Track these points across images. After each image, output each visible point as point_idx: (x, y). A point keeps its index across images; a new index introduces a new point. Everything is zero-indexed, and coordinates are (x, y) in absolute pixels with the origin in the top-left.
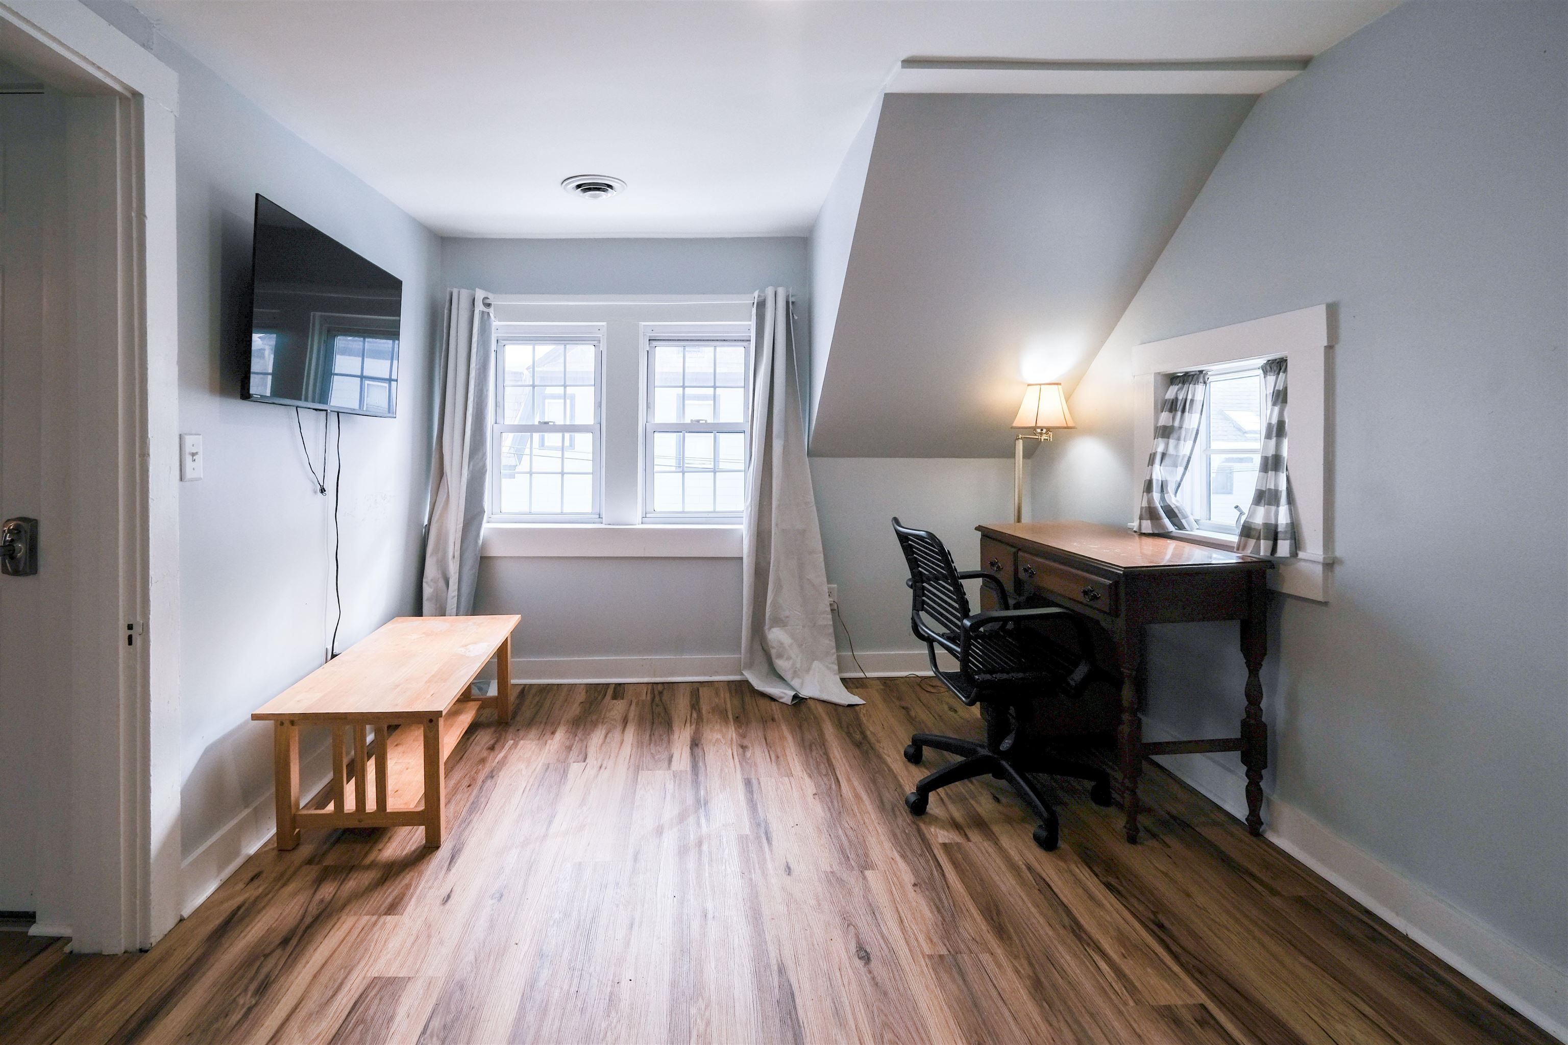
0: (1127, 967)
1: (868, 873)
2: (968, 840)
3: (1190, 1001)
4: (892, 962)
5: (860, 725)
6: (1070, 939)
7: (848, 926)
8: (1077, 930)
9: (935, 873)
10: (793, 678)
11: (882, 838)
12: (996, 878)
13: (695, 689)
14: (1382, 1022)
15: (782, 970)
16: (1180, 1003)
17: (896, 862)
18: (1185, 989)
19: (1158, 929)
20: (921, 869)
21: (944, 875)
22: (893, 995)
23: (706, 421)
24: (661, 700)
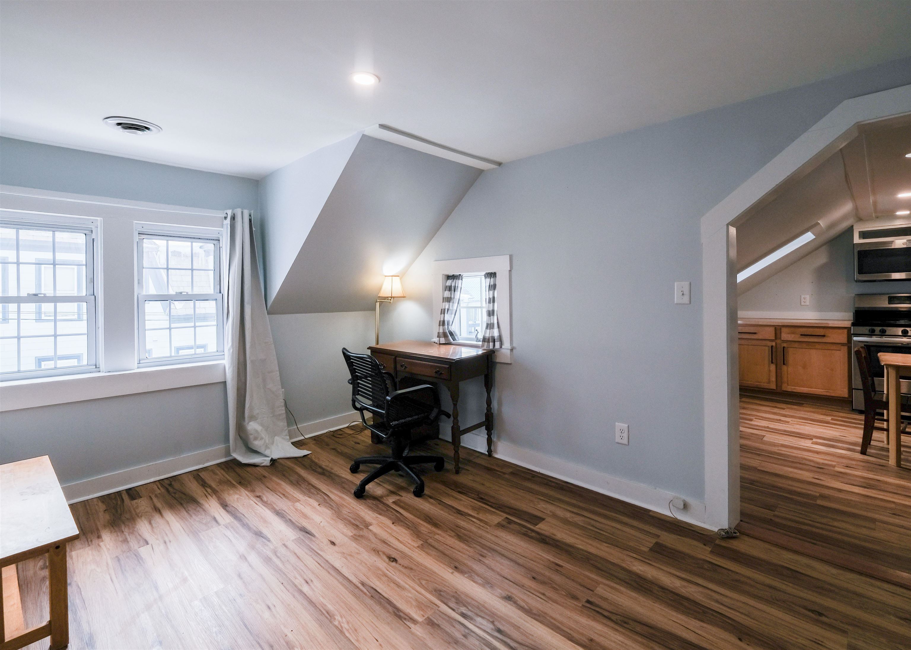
0: (481, 516)
1: (370, 528)
2: (401, 496)
3: (503, 518)
4: (405, 556)
5: (316, 464)
6: (459, 516)
7: (378, 552)
8: (459, 512)
9: (397, 514)
10: (265, 450)
11: (366, 510)
12: (422, 507)
13: (196, 475)
14: (546, 499)
15: (363, 584)
16: (500, 520)
17: (379, 518)
18: (498, 515)
19: (481, 499)
20: (391, 516)
21: (401, 514)
22: (414, 567)
23: (187, 293)
24: (174, 489)
